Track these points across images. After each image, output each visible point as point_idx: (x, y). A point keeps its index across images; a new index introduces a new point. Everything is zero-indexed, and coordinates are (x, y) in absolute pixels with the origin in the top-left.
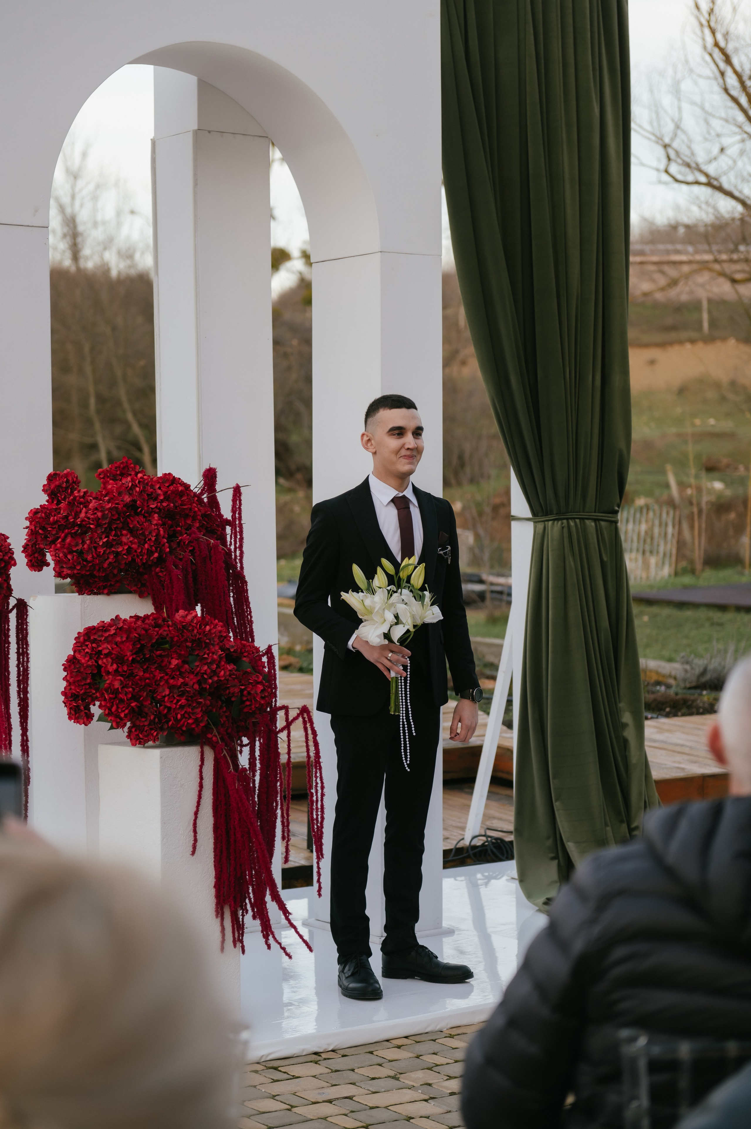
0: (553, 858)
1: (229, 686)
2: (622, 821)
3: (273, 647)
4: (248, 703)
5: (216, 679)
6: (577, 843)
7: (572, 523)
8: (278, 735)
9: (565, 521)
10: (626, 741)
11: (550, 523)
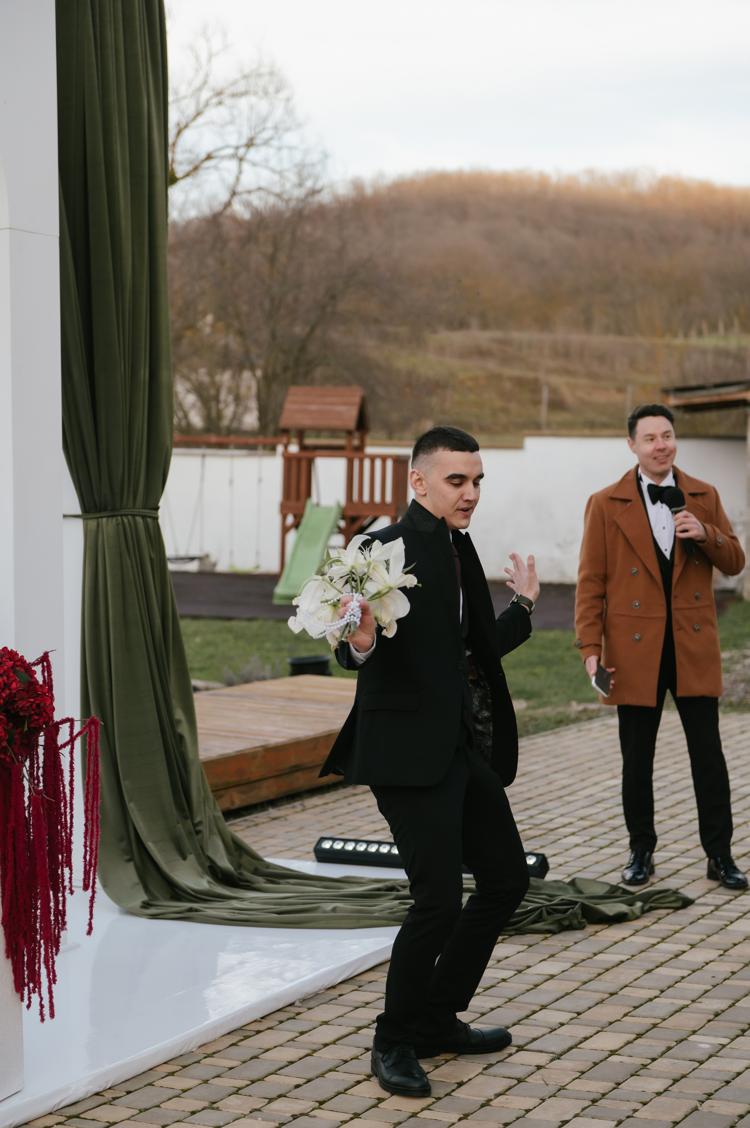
0: (129, 860)
1: (17, 699)
2: (186, 818)
3: (49, 654)
4: (36, 717)
5: (8, 692)
6: (154, 842)
7: (126, 520)
8: (60, 751)
9: (119, 518)
10: (181, 737)
11: (104, 520)
